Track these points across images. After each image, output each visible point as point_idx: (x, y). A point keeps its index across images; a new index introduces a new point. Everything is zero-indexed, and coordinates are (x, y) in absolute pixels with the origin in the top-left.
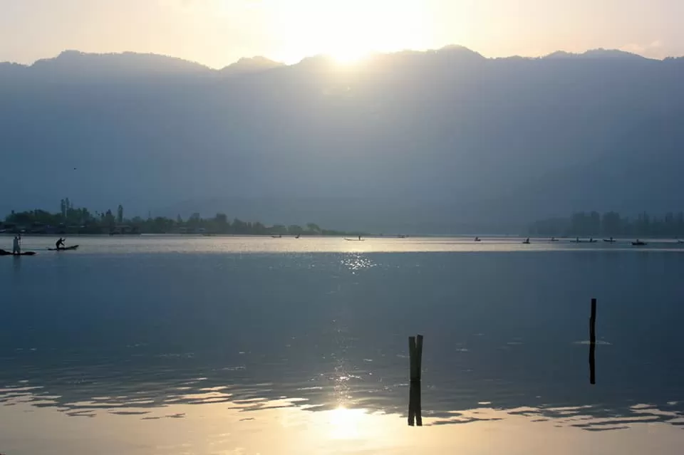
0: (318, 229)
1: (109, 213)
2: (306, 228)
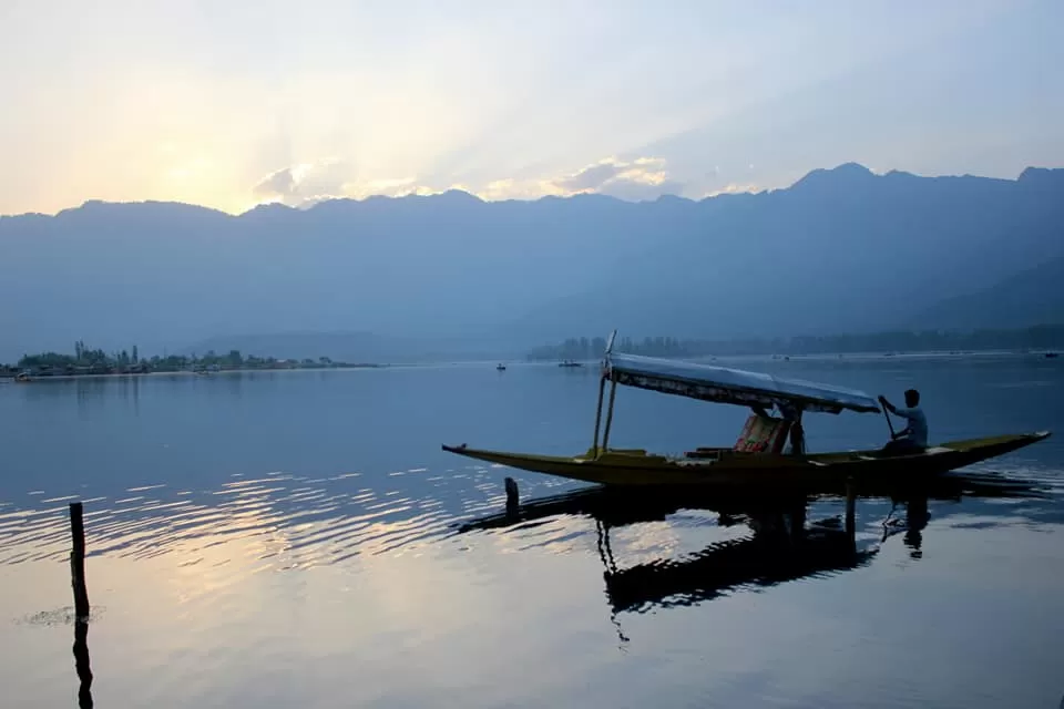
0: (329, 361)
1: (124, 353)
2: (318, 362)
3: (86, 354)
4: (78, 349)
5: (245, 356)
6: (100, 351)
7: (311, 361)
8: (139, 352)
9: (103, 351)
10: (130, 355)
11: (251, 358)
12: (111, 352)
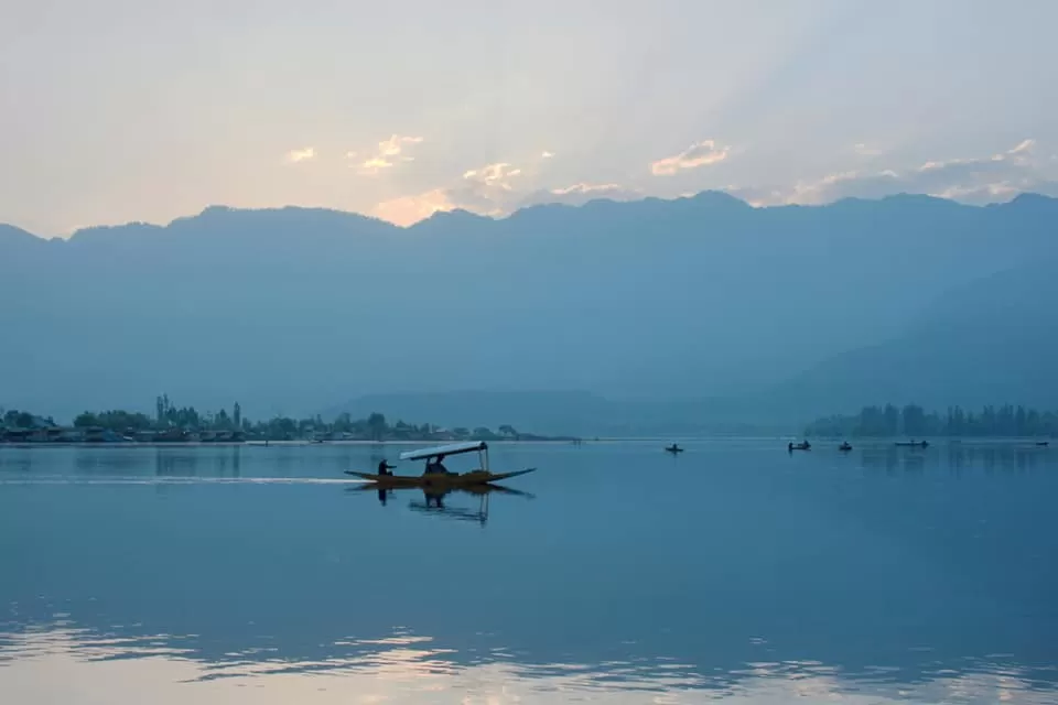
0: (513, 432)
1: (223, 413)
2: (497, 431)
3: (172, 413)
4: (160, 406)
5: (391, 422)
6: (192, 410)
7: (486, 430)
8: (241, 411)
9: (196, 410)
10: (230, 414)
11: (400, 424)
12: (207, 411)
